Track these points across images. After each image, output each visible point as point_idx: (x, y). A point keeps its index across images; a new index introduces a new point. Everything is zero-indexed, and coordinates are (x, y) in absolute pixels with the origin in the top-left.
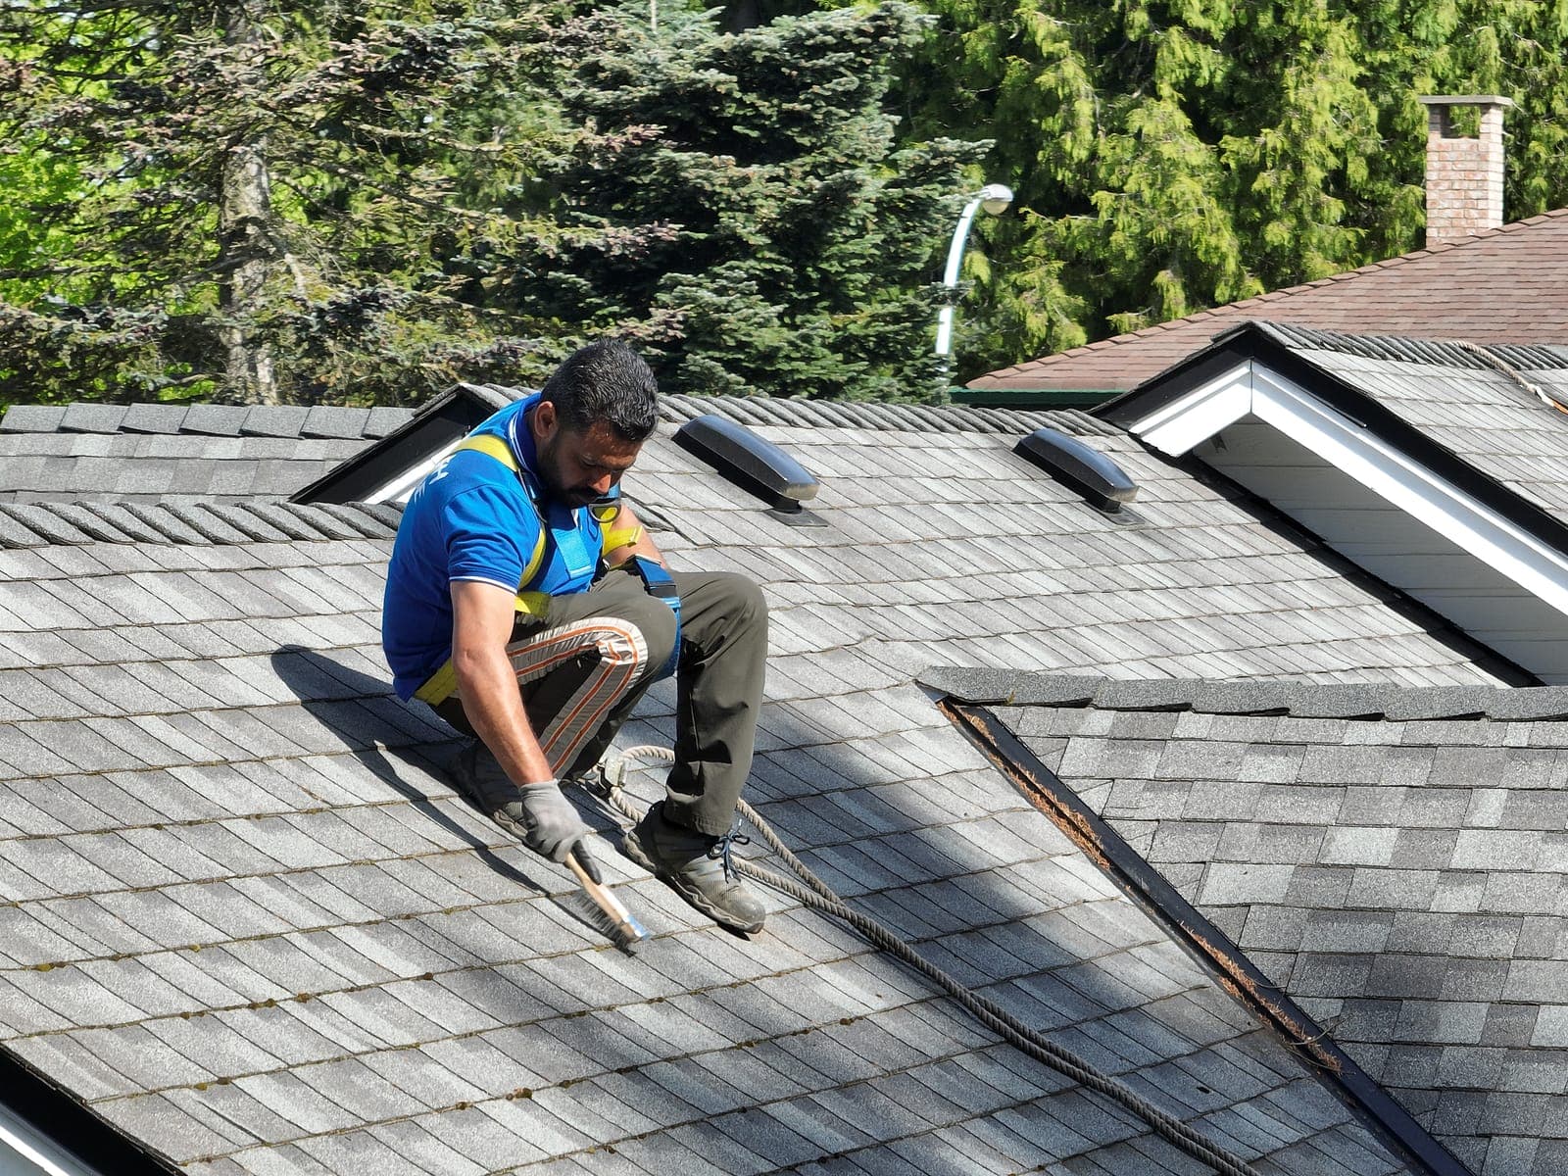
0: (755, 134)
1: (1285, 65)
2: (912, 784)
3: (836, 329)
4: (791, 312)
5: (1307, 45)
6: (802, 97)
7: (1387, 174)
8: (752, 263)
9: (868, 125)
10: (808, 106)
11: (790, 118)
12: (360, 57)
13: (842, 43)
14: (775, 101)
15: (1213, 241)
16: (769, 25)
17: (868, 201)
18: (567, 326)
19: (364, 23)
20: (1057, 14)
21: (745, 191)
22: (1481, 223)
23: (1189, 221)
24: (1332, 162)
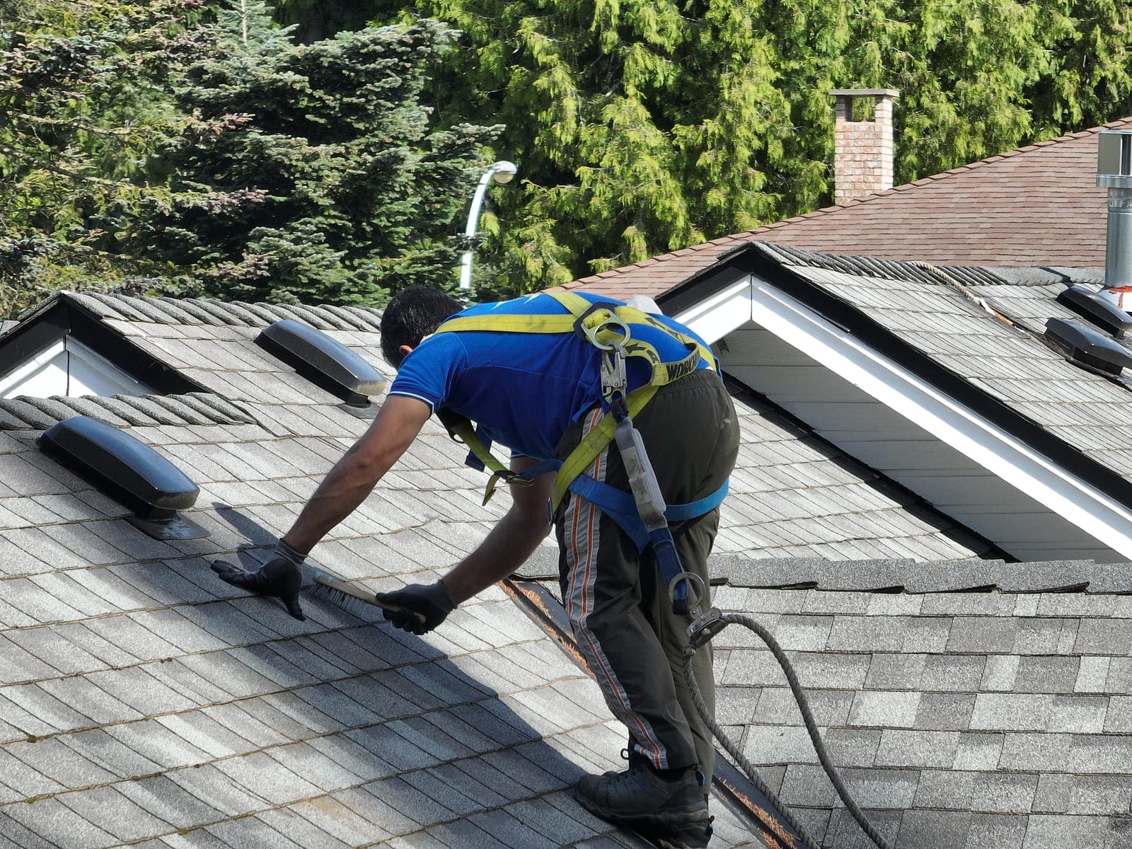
0: (322, 121)
1: (720, 72)
2: (475, 656)
3: (385, 269)
4: (350, 257)
5: (737, 56)
6: (358, 93)
7: (798, 153)
8: (321, 219)
9: (408, 114)
10: (363, 100)
11: (349, 109)
12: (19, 61)
13: (389, 51)
14: (338, 96)
15: (668, 204)
16: (332, 38)
17: (409, 171)
18: (179, 268)
19: (23, 37)
20: (549, 34)
21: (315, 164)
22: (876, 186)
23: (651, 189)
24: (756, 144)
